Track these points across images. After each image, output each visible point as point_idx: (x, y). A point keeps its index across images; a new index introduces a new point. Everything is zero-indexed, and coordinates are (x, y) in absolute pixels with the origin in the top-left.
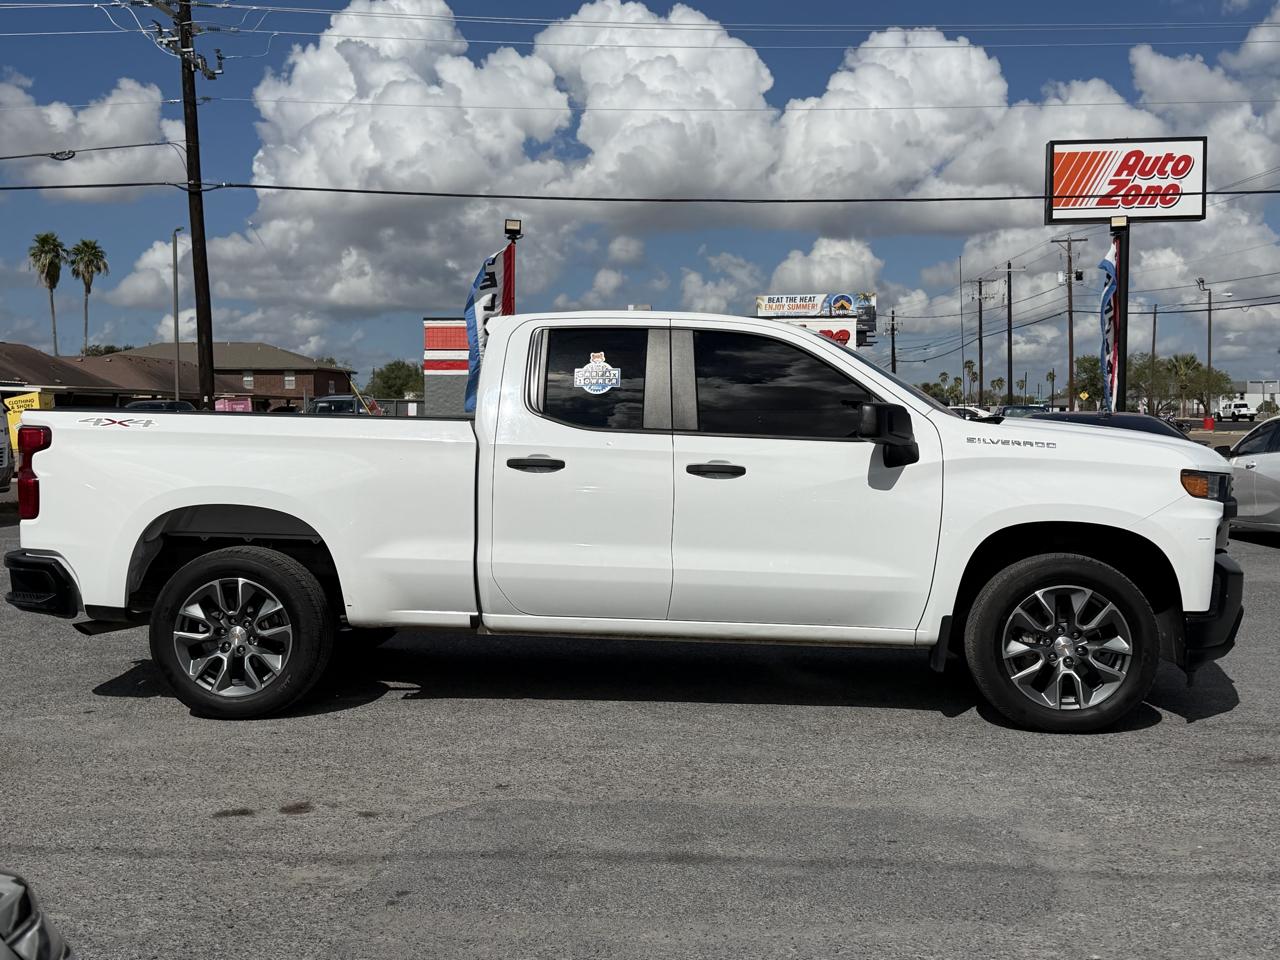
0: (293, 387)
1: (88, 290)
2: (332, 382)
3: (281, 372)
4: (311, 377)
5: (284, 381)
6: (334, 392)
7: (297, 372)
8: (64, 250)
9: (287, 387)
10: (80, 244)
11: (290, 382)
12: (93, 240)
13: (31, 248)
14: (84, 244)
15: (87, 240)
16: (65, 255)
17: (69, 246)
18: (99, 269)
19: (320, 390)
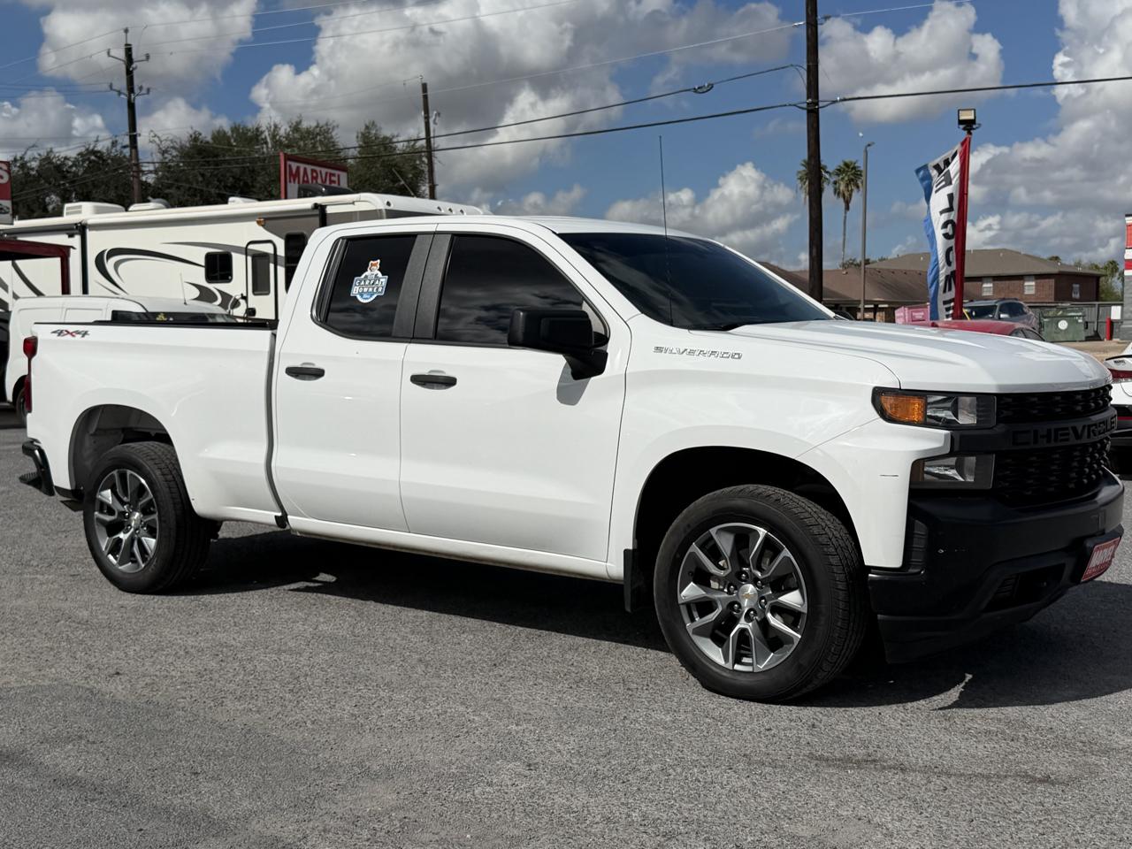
0: (1032, 292)
1: (847, 208)
2: (1076, 286)
3: (1021, 277)
4: (1052, 282)
5: (1023, 286)
6: (1078, 296)
7: (1038, 277)
8: (827, 172)
9: (1026, 293)
10: (842, 165)
11: (1030, 287)
12: (854, 160)
13: (799, 172)
14: (846, 165)
15: (847, 160)
16: (827, 176)
17: (831, 168)
18: (858, 187)
19: (1062, 294)
